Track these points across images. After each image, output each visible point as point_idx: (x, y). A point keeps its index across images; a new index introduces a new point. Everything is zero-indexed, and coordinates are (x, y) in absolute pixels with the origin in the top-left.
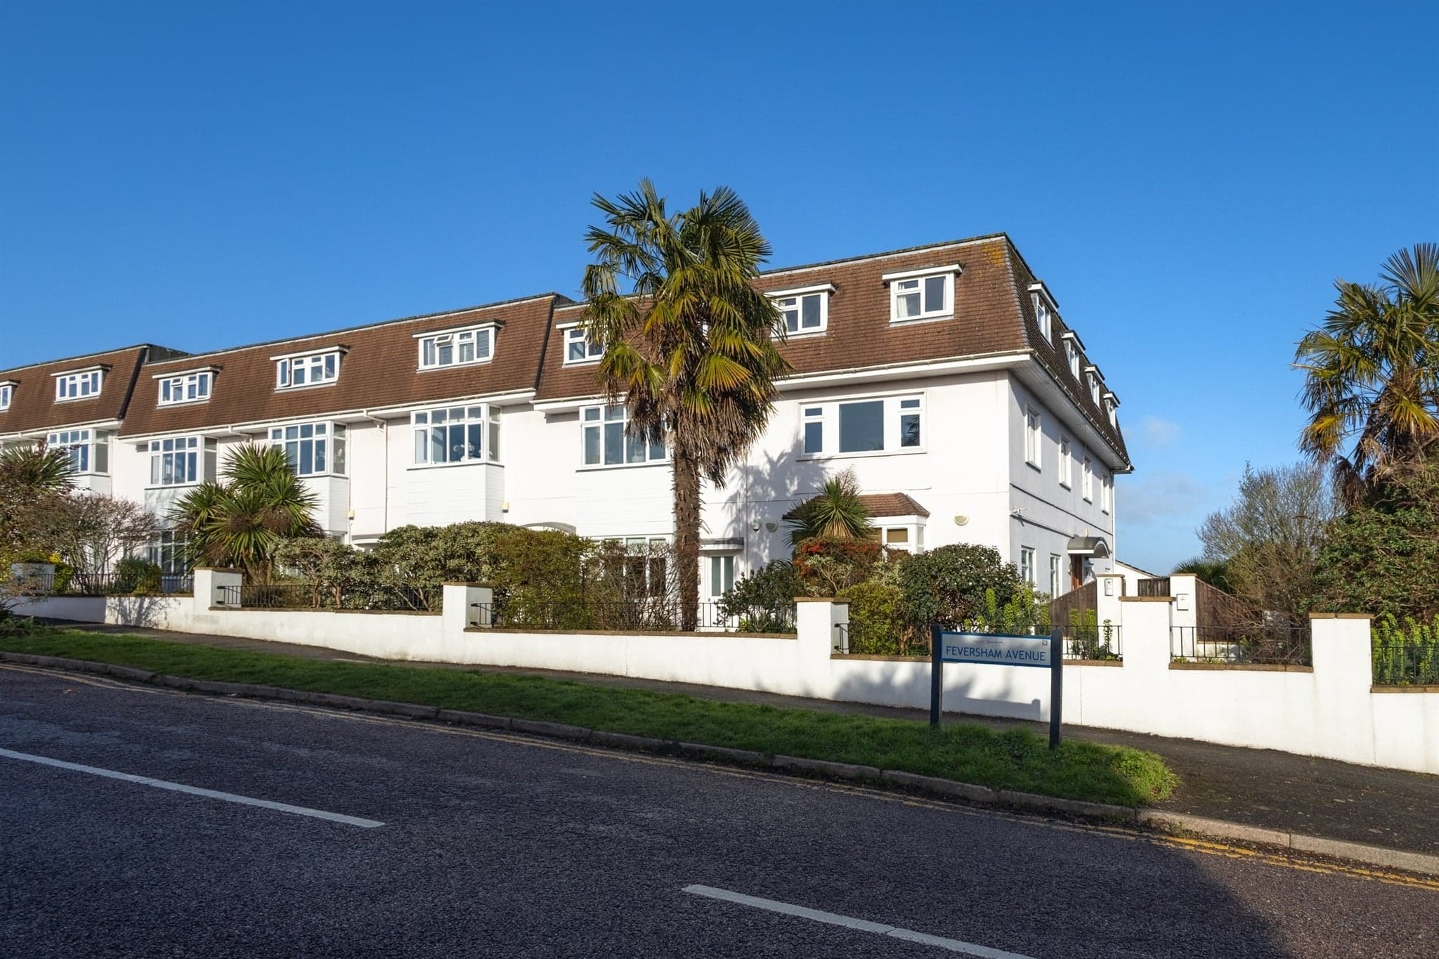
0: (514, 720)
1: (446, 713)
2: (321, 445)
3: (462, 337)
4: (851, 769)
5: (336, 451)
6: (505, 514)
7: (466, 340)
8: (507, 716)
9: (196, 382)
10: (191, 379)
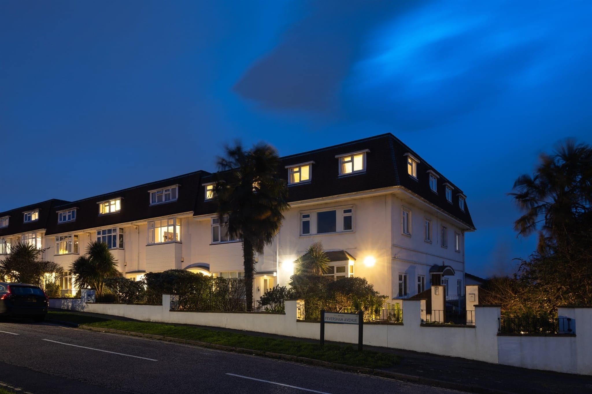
0: (187, 340)
1: (166, 338)
2: (115, 237)
3: (166, 191)
4: (289, 356)
5: (120, 239)
6: (182, 263)
7: (167, 193)
8: (185, 339)
9: (71, 214)
10: (69, 212)
